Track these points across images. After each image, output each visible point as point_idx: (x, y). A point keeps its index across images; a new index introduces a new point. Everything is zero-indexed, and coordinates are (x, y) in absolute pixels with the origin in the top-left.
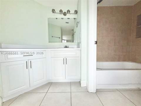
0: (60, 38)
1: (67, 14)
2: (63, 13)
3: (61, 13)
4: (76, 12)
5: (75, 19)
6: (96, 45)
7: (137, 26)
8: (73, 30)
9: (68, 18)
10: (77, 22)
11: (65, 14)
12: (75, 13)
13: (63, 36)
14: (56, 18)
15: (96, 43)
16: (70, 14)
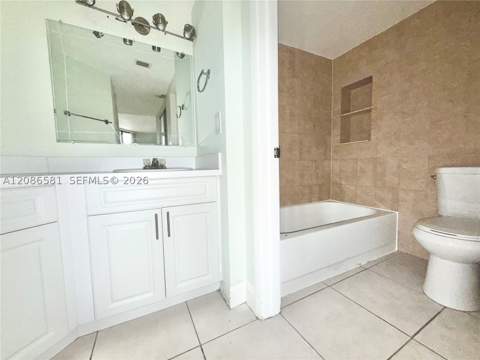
0: (107, 122)
1: (152, 30)
2: (133, 18)
3: (126, 17)
4: (191, 32)
5: (183, 56)
6: (277, 159)
7: (343, 113)
8: (163, 96)
9: (154, 48)
10: (202, 72)
11: (141, 26)
12: (187, 36)
13: (121, 117)
14: (97, 34)
15: (278, 153)
16: (166, 33)
